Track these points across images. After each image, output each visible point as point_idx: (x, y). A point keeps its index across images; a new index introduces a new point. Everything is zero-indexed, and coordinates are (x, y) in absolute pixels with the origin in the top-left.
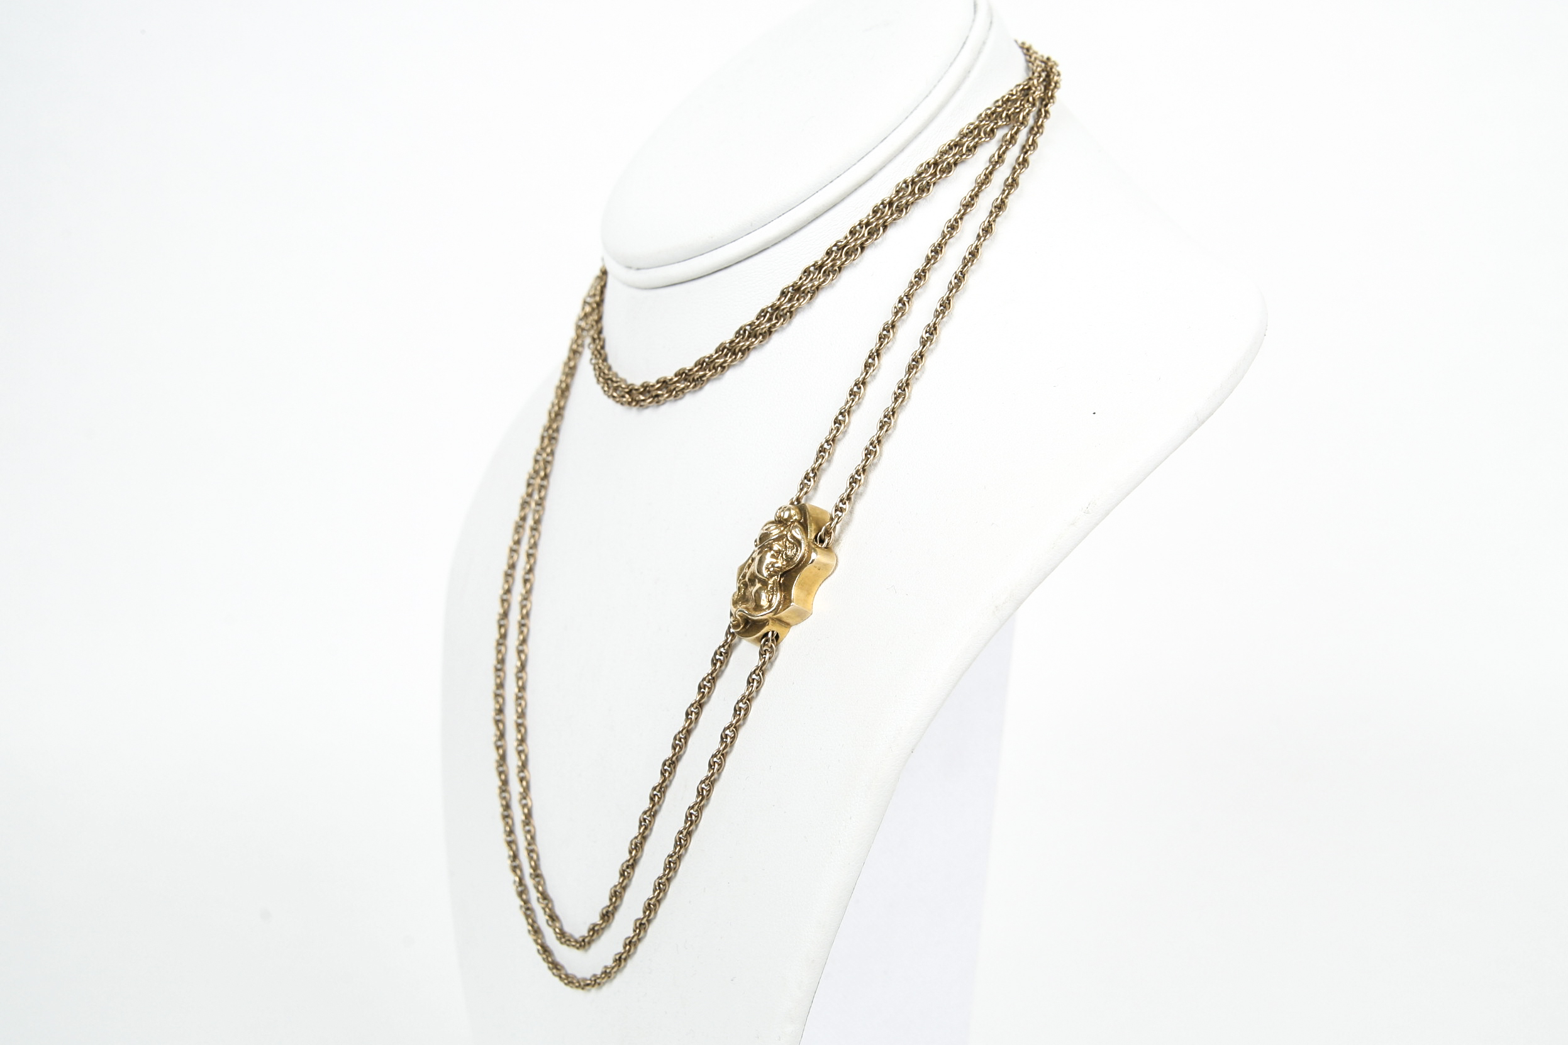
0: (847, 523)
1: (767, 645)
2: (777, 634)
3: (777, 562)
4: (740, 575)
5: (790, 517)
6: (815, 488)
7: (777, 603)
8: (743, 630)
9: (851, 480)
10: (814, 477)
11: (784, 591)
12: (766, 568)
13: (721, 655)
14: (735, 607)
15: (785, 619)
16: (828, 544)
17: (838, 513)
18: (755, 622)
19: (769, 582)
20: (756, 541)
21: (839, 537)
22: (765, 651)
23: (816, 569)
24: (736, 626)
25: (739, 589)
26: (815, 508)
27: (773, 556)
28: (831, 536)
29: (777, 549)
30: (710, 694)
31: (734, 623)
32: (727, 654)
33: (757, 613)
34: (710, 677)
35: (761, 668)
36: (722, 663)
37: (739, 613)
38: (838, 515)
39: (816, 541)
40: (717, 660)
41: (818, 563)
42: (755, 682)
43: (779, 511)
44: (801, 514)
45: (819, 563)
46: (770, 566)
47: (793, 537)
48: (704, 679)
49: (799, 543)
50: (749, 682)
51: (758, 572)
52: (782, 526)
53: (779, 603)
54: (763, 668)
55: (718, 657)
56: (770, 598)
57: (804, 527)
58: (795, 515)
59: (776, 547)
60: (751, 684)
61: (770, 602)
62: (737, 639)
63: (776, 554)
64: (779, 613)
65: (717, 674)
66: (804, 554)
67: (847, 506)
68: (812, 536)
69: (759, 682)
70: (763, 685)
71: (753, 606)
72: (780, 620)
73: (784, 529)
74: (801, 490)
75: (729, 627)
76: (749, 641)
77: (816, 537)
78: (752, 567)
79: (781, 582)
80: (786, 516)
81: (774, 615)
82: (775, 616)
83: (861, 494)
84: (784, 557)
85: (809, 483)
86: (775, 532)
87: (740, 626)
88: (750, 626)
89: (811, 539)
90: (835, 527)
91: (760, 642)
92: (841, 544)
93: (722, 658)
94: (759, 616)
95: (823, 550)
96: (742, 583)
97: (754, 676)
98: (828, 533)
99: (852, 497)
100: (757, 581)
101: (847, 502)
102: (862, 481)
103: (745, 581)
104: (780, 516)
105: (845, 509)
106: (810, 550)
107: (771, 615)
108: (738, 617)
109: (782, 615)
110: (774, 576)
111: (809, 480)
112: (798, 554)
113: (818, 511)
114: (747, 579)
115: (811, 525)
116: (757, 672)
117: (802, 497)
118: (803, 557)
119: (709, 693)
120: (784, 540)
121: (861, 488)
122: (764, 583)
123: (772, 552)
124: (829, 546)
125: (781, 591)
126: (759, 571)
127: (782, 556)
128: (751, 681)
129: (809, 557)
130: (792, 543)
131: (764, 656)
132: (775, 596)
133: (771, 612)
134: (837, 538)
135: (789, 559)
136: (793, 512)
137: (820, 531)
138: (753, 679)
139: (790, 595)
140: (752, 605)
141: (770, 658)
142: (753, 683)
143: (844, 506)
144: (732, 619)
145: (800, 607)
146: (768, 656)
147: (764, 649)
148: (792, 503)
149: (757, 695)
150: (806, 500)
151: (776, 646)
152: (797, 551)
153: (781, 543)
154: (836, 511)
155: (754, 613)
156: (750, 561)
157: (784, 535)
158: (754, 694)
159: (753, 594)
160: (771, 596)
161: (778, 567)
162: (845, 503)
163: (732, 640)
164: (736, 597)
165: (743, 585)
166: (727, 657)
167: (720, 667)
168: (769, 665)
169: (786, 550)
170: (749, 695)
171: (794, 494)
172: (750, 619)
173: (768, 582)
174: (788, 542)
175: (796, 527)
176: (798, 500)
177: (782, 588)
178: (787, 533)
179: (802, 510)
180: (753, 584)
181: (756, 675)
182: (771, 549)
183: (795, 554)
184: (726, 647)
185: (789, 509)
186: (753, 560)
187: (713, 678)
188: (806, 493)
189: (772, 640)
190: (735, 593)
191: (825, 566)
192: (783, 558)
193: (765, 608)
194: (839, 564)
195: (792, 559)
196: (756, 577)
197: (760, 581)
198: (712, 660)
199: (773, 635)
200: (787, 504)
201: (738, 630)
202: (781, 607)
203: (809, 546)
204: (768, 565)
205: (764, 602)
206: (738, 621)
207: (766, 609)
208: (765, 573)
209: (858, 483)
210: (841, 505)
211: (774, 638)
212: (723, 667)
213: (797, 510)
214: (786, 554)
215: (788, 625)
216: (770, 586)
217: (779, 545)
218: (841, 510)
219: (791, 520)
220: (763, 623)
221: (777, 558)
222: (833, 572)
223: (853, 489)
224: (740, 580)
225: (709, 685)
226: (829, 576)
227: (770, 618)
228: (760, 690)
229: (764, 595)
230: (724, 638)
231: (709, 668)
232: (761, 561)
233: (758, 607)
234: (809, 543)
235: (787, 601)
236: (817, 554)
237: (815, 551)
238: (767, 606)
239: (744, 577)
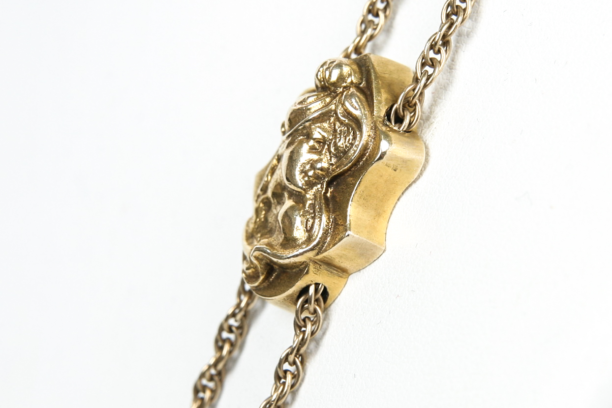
0: (444, 88)
1: (308, 309)
2: (325, 288)
3: (320, 160)
4: (258, 187)
5: (341, 78)
6: (388, 30)
7: (321, 232)
8: (265, 284)
9: (449, 9)
10: (385, 9)
11: (334, 212)
12: (302, 172)
13: (230, 330)
14: (250, 244)
15: (338, 262)
16: (410, 124)
17: (427, 68)
18: (284, 268)
19: (308, 196)
20: (283, 126)
21: (431, 112)
22: (304, 320)
23: (390, 170)
24: (250, 278)
25: (257, 211)
26: (386, 63)
27: (312, 149)
28: (415, 110)
29: (320, 137)
30: (214, 401)
31: (248, 272)
32: (242, 330)
33: (287, 252)
34: (213, 371)
35: (298, 350)
36: (232, 345)
37: (257, 253)
38: (427, 71)
39: (389, 120)
40: (224, 341)
41: (391, 159)
42: (289, 377)
43: (321, 69)
44: (361, 72)
45: (395, 158)
46: (308, 167)
47: (348, 114)
48: (202, 375)
49: (357, 123)
50: (278, 378)
51: (287, 179)
52: (327, 96)
53: (326, 233)
54: (302, 351)
55: (225, 335)
56: (310, 224)
57: (367, 94)
58: (350, 75)
59: (317, 134)
60: (283, 380)
61: (309, 230)
62: (256, 303)
63: (317, 146)
64: (326, 251)
65: (225, 365)
66: (367, 144)
67: (443, 57)
68: (380, 110)
69: (296, 377)
70: (303, 380)
71: (281, 240)
72: (329, 264)
73: (331, 101)
74: (363, 32)
75: (243, 283)
76: (276, 303)
77: (388, 114)
78: (278, 172)
79: (329, 195)
80: (334, 79)
81: (317, 254)
82: (319, 257)
83: (468, 35)
84: (332, 150)
85: (376, 20)
86: (316, 107)
87: (258, 277)
88: (277, 277)
89: (379, 117)
90: (421, 94)
91: (296, 304)
92: (434, 125)
93: (232, 337)
94: (288, 257)
95: (402, 135)
96: (262, 201)
97: (286, 366)
98: (409, 105)
99: (452, 39)
100: (286, 195)
101: (443, 50)
102: (469, 11)
103: (267, 198)
104: (324, 78)
105: (440, 62)
106: (377, 137)
107: (311, 254)
108: (255, 262)
109: (332, 253)
110: (315, 184)
111: (377, 15)
112: (357, 143)
113: (392, 68)
114: (269, 194)
115: (379, 92)
116: (291, 358)
117: (365, 46)
118: (365, 148)
119: (212, 399)
120: (332, 119)
121: (467, 23)
122: (299, 198)
123: (312, 143)
124: (414, 128)
125: (328, 211)
126: (290, 178)
127: (329, 149)
128: (281, 374)
129: (377, 147)
130: (347, 125)
131: (303, 329)
132: (317, 221)
133: (312, 249)
134: (427, 114)
135: (341, 154)
136: (346, 70)
137: (395, 102)
138: (286, 372)
139: (345, 218)
140: (278, 238)
141: (313, 333)
142: (285, 378)
143: (438, 57)
144: (245, 266)
145: (363, 238)
146: (309, 328)
147: (303, 316)
148: (347, 56)
149: (293, 399)
150: (373, 50)
151: (325, 310)
152: (354, 138)
153: (326, 125)
154: (423, 65)
155: (281, 252)
156: (275, 162)
157: (331, 111)
158: (288, 398)
159: (280, 218)
160: (311, 221)
161: (322, 169)
162: (439, 52)
163: (248, 304)
164: (252, 226)
165: (264, 203)
166: (241, 334)
167: (230, 352)
168: (312, 346)
169: (335, 138)
170: (279, 399)
171: (349, 40)
172: (275, 263)
173: (305, 196)
174: (338, 124)
175: (352, 95)
176: (357, 50)
177: (331, 206)
178: (337, 107)
179: (363, 66)
180: (280, 202)
181: (290, 364)
182: (309, 136)
183: (352, 144)
184: (239, 317)
185: (340, 66)
186: (279, 159)
187: (219, 374)
188: (372, 37)
189: (317, 300)
190: (251, 219)
191: (406, 164)
192: (330, 152)
193: (300, 241)
194: (432, 160)
195: (345, 152)
196: (284, 188)
197: (292, 194)
198: (217, 341)
199: (316, 290)
200: (339, 57)
201: (256, 284)
202: (329, 239)
203: (375, 128)
204: (304, 165)
205: (299, 233)
206: (255, 268)
207: (303, 243)
208: (300, 179)
209: (462, 13)
210: (431, 54)
211: (319, 295)
212: (235, 353)
213: (355, 67)
214: (335, 144)
215: (343, 272)
216: (309, 202)
217: (324, 129)
218: (433, 63)
219: (344, 84)
220: (299, 270)
221: (320, 153)
222: (421, 173)
223: (452, 24)
224: (258, 196)
225: (211, 385)
226: (414, 182)
227: (310, 259)
228: (297, 390)
229: (298, 221)
230: (234, 301)
231: (210, 356)
232: (292, 160)
233: (289, 242)
234: (375, 123)
235: (338, 226)
236: (390, 142)
237: (387, 137)
238: (304, 239)
239: (264, 190)
